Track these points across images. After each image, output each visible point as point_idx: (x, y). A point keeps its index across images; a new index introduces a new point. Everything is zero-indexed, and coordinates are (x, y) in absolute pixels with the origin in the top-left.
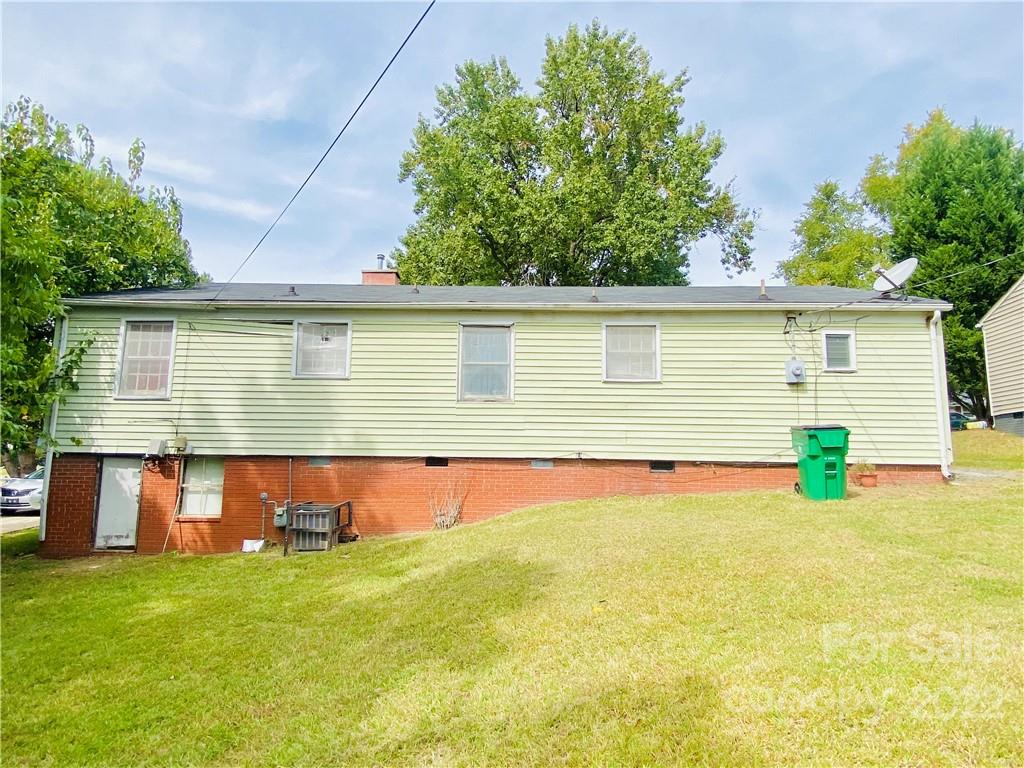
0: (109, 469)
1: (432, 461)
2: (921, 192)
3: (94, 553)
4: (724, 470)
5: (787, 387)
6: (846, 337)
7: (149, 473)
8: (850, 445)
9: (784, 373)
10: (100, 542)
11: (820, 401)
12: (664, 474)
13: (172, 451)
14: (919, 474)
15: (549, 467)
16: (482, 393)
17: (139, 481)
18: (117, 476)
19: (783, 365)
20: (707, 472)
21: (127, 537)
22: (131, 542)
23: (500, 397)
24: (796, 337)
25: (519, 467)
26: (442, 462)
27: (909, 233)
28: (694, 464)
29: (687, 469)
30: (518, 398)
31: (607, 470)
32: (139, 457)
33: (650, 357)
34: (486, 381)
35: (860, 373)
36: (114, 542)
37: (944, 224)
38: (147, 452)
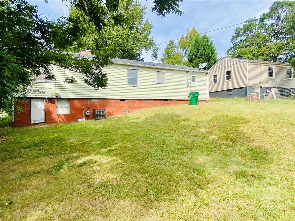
0: (33, 102)
1: (122, 100)
3: (32, 125)
4: (176, 101)
5: (186, 86)
6: (195, 76)
7: (47, 103)
9: (186, 83)
10: (33, 122)
11: (191, 88)
12: (166, 102)
13: (54, 97)
14: (204, 101)
15: (146, 101)
17: (44, 105)
18: (36, 104)
20: (173, 101)
21: (41, 120)
23: (135, 86)
24: (188, 76)
25: (140, 101)
26: (124, 100)
28: (171, 100)
30: (140, 86)
31: (157, 102)
32: (43, 99)
33: (164, 78)
34: (132, 82)
35: (197, 83)
36: (38, 122)
37: (199, 54)
38: (47, 97)
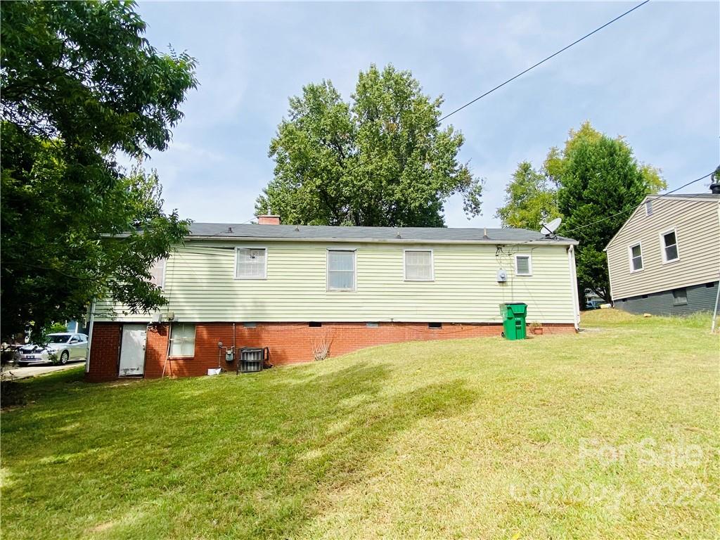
0: (126, 331)
1: (312, 324)
2: (574, 174)
3: (118, 379)
4: (466, 327)
5: (498, 284)
6: (527, 258)
7: (151, 333)
8: (528, 314)
9: (496, 276)
10: (122, 373)
11: (514, 291)
12: (436, 330)
13: (166, 320)
14: (564, 328)
15: (376, 327)
16: (339, 287)
17: (145, 338)
18: (131, 335)
19: (495, 272)
20: (458, 328)
21: (138, 369)
22: (141, 372)
23: (349, 289)
24: (502, 258)
25: (360, 327)
26: (318, 324)
27: (568, 197)
28: (451, 324)
29: (448, 327)
30: (359, 289)
31: (406, 328)
32: (145, 324)
33: (428, 268)
34: (341, 280)
35: (534, 276)
36: (130, 373)
37: (585, 193)
38: (151, 321)
